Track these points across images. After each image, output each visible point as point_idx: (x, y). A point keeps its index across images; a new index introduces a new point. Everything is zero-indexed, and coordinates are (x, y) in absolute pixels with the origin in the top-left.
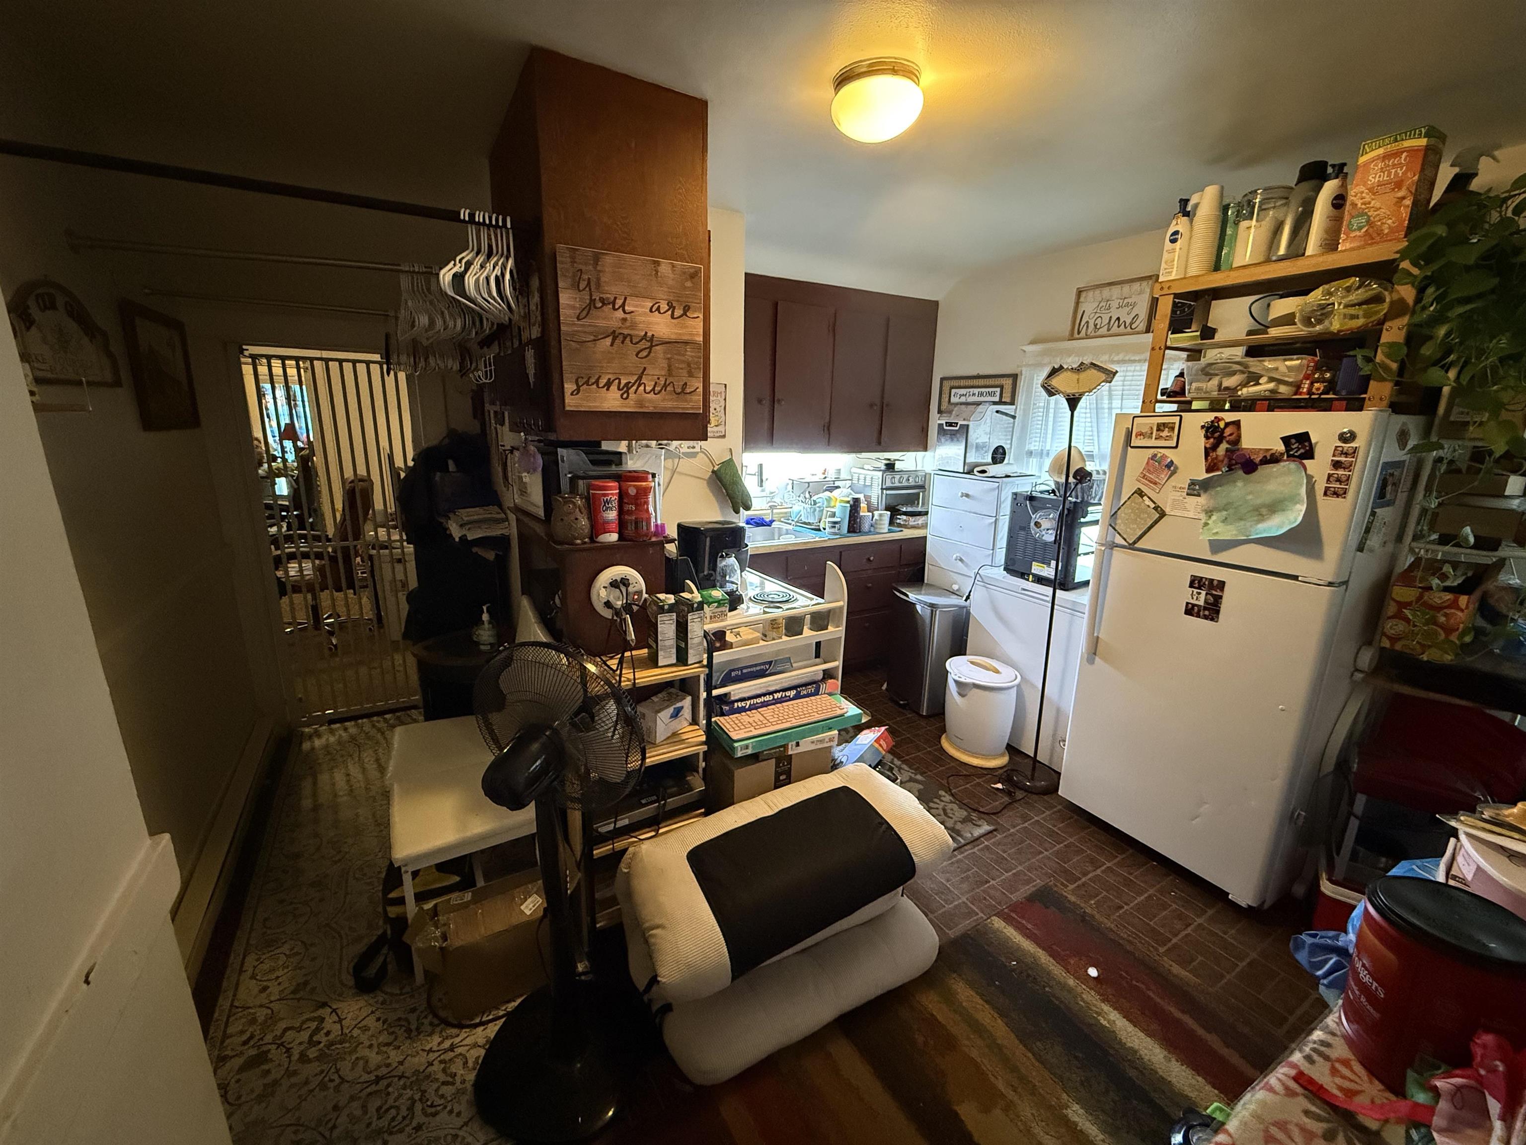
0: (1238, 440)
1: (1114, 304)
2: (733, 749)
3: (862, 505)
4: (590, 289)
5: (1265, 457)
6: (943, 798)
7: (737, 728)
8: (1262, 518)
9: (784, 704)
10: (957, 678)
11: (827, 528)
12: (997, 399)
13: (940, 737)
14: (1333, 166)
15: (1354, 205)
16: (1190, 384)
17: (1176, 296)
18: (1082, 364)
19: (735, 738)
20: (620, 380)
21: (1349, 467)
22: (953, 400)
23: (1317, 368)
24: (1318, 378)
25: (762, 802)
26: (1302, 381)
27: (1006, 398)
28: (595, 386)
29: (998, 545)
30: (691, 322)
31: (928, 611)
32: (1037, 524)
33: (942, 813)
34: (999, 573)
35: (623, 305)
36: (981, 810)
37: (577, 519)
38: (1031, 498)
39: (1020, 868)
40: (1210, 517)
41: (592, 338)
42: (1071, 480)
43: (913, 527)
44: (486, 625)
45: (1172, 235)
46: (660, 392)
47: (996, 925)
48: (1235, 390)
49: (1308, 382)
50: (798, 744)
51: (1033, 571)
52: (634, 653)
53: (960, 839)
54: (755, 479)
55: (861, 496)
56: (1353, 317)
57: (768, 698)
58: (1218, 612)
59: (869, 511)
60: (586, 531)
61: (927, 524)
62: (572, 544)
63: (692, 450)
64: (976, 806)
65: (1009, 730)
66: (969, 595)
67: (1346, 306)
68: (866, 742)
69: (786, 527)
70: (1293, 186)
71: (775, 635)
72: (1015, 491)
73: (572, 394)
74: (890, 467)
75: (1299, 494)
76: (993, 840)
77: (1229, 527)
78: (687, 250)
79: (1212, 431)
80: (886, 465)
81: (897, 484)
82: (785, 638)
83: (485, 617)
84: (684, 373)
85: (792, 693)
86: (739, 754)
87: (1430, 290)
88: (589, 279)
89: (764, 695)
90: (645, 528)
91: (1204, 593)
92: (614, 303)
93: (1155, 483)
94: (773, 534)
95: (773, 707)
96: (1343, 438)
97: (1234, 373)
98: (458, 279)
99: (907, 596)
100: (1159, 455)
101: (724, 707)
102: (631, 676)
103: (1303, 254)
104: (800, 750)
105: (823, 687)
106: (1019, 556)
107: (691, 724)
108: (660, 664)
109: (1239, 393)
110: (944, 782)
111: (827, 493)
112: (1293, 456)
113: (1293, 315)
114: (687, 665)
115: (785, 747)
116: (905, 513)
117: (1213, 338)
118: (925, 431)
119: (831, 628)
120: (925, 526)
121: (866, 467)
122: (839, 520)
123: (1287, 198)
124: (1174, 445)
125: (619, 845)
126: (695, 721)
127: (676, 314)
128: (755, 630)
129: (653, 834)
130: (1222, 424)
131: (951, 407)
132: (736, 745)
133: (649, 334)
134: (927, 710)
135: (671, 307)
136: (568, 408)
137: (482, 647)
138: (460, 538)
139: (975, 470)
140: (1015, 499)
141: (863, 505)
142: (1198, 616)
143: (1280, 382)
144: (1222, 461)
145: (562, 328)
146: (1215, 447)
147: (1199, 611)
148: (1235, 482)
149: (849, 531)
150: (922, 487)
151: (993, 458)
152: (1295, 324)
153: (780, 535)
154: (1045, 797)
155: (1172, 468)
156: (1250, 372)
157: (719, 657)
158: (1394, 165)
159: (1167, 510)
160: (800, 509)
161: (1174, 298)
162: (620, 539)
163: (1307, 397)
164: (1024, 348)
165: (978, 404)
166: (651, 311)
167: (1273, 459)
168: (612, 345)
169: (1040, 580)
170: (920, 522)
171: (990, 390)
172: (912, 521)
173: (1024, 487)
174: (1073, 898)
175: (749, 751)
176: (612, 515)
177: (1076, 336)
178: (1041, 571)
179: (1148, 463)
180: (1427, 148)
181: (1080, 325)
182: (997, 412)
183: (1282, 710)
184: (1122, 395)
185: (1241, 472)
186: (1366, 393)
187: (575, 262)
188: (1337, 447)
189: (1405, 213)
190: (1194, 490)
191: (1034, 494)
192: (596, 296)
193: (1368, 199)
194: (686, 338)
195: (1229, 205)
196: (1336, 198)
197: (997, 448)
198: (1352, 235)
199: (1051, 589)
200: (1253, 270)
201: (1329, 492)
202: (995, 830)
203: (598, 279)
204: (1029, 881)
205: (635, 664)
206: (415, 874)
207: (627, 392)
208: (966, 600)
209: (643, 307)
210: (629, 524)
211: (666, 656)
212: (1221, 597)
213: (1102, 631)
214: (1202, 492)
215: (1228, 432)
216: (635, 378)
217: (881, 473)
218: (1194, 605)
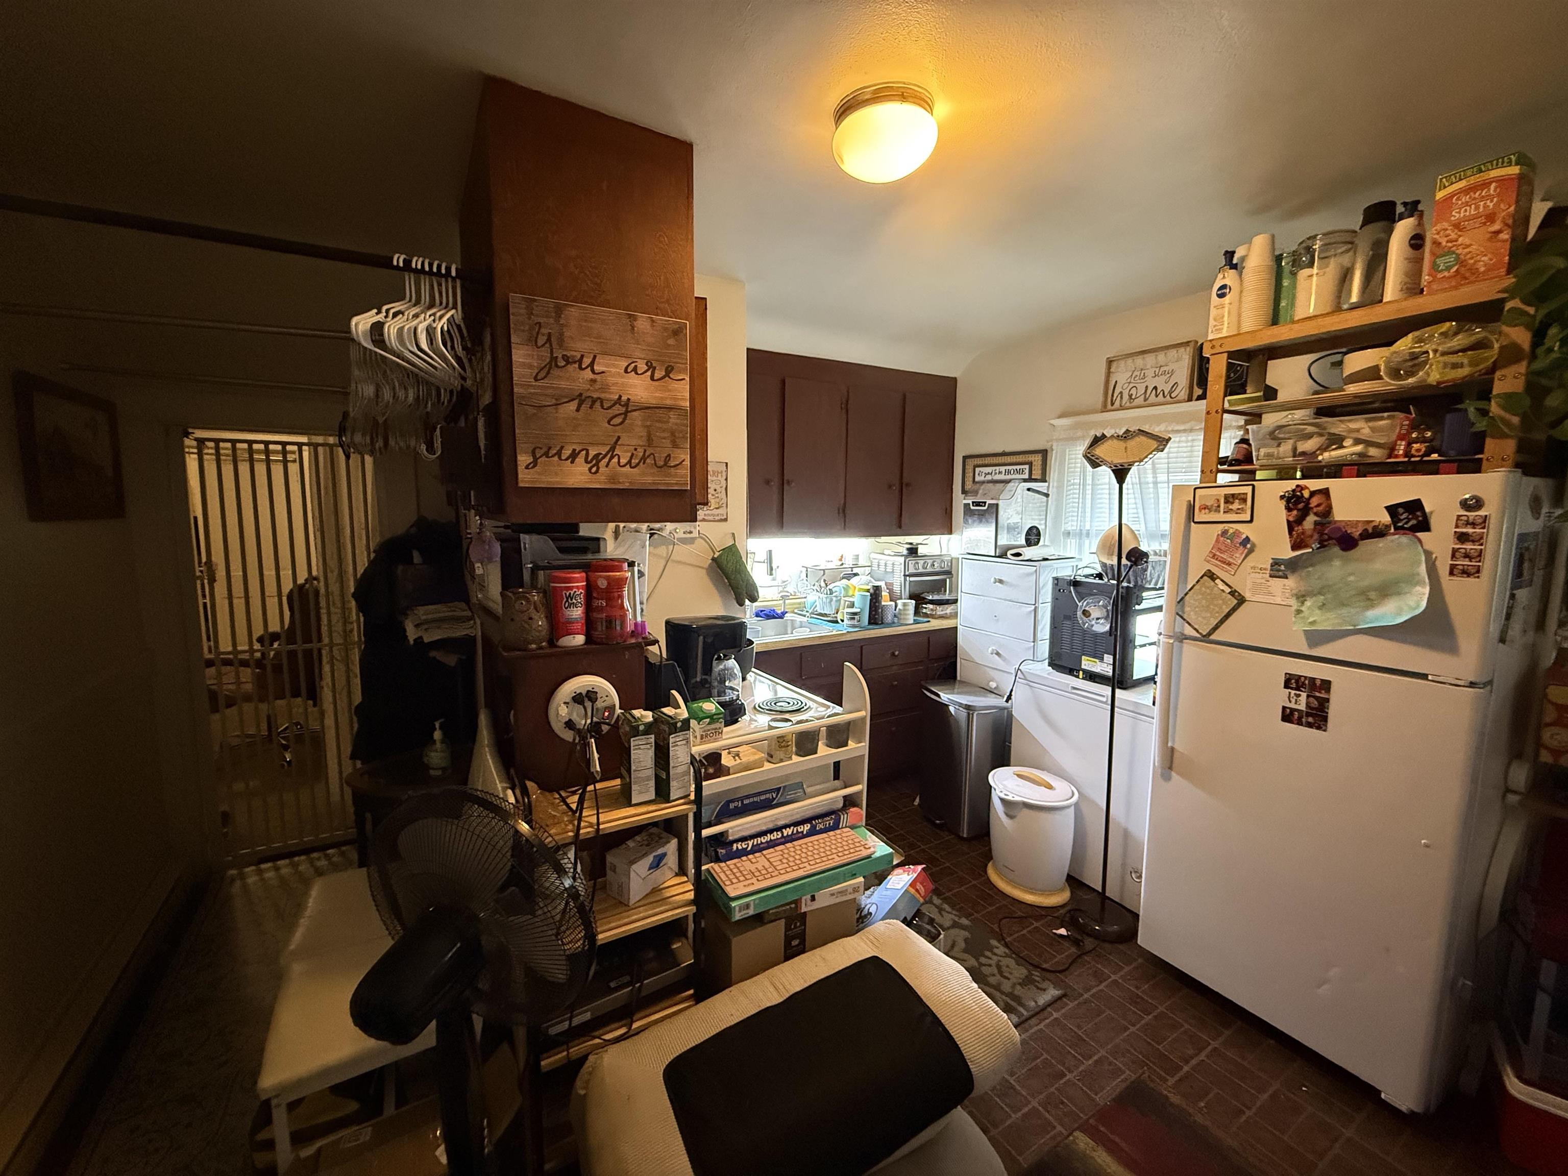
0: (1328, 511)
1: (1150, 373)
2: (730, 910)
3: (883, 593)
4: (551, 345)
5: (1366, 530)
6: (996, 950)
7: (735, 881)
8: (1371, 604)
9: (795, 843)
10: (1003, 796)
11: (845, 620)
12: (1026, 476)
13: (986, 866)
14: (1405, 204)
15: (1436, 243)
16: (1258, 450)
17: (1231, 355)
18: (1127, 431)
19: (732, 894)
20: (587, 451)
21: (1479, 540)
22: (977, 479)
23: (1414, 427)
24: (1417, 438)
25: (767, 983)
26: (1396, 441)
27: (1037, 474)
28: (556, 458)
29: (1039, 635)
30: (676, 385)
31: (963, 713)
32: (1086, 613)
33: (996, 971)
34: (1043, 669)
35: (592, 365)
36: (1045, 966)
37: (531, 619)
38: (1076, 584)
39: (1103, 1052)
40: (1303, 603)
41: (554, 401)
42: (1124, 561)
43: (942, 617)
44: (438, 745)
45: (1219, 290)
46: (638, 464)
47: (1082, 1145)
48: (1314, 454)
49: (1403, 443)
50: (813, 898)
51: (1083, 667)
52: (599, 786)
53: (1021, 1009)
54: (764, 567)
55: (882, 584)
56: (1455, 366)
57: (776, 836)
58: (1325, 719)
59: (891, 600)
60: (544, 633)
61: (957, 613)
62: (525, 650)
63: (688, 536)
64: (1036, 960)
65: (1069, 856)
66: (1010, 695)
67: (1444, 354)
68: (899, 887)
69: (799, 619)
70: (1357, 228)
71: (782, 756)
72: (1055, 575)
73: (527, 468)
74: (913, 551)
75: (1418, 574)
76: (1063, 1011)
77: (1328, 615)
78: (669, 304)
79: (1293, 501)
80: (908, 549)
81: (921, 570)
82: (796, 759)
83: (437, 735)
84: (667, 443)
85: (807, 827)
86: (737, 916)
87: (1553, 331)
88: (549, 335)
89: (771, 831)
90: (618, 628)
91: (1304, 695)
92: (580, 361)
93: (1229, 564)
94: (786, 627)
95: (782, 847)
96: (1465, 504)
97: (1310, 436)
98: (377, 328)
99: (938, 696)
100: (1231, 531)
101: (720, 851)
102: (594, 820)
103: (1381, 301)
104: (817, 905)
105: (844, 818)
106: (1066, 648)
107: (677, 875)
108: (633, 802)
109: (1320, 458)
110: (995, 927)
111: (845, 581)
112: (1402, 528)
113: (1376, 368)
114: (669, 802)
115: (797, 902)
116: (932, 602)
117: (1276, 399)
118: (948, 513)
119: (852, 744)
120: (955, 615)
121: (886, 552)
122: (858, 610)
123: (1352, 243)
124: (1249, 519)
125: (576, 1050)
126: (682, 871)
127: (657, 376)
128: (759, 749)
129: (623, 1031)
130: (1306, 494)
131: (976, 487)
132: (733, 904)
133: (624, 398)
134: (969, 830)
135: (651, 367)
136: (521, 485)
137: (432, 772)
138: (415, 640)
139: (1009, 553)
140: (1057, 584)
141: (885, 594)
142: (1299, 723)
143: (1369, 443)
144: (1311, 536)
145: (516, 390)
146: (1300, 520)
147: (1300, 718)
148: (1331, 560)
149: (870, 623)
150: (949, 573)
151: (1027, 540)
152: (1380, 378)
153: (793, 628)
154: (1121, 947)
155: (1249, 546)
156: (1329, 434)
157: (710, 786)
158: (1482, 198)
159: (1247, 595)
160: (815, 599)
161: (1229, 358)
162: (589, 640)
163: (1406, 459)
164: (1052, 422)
165: (1007, 482)
166: (626, 371)
167: (1376, 532)
168: (578, 410)
169: (1092, 677)
170: (948, 611)
171: (1018, 467)
172: (940, 610)
173: (1066, 571)
174: (1175, 1099)
175: (751, 912)
176: (577, 613)
177: (1109, 407)
178: (1094, 666)
179: (1217, 541)
180: (1521, 177)
181: (1113, 396)
182: (1029, 490)
183: (1427, 846)
184: (1168, 468)
185: (1336, 550)
186: (1482, 452)
187: (532, 314)
188: (1459, 516)
189: (1505, 249)
190: (1279, 570)
191: (1078, 578)
192: (558, 354)
193: (1453, 236)
194: (669, 402)
195: (1282, 255)
196: (1413, 238)
197: (1031, 529)
198: (1440, 276)
199: (1110, 689)
200: (1320, 321)
201: (1456, 572)
202: (1064, 995)
203: (562, 334)
204: (1117, 1072)
205: (603, 802)
206: (292, 1106)
207: (597, 464)
208: (1007, 701)
209: (614, 366)
210: (599, 624)
211: (643, 790)
212: (1328, 700)
213: (1177, 739)
214: (1288, 573)
215: (1314, 501)
216: (608, 448)
217: (903, 559)
218: (1293, 710)
